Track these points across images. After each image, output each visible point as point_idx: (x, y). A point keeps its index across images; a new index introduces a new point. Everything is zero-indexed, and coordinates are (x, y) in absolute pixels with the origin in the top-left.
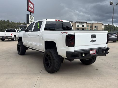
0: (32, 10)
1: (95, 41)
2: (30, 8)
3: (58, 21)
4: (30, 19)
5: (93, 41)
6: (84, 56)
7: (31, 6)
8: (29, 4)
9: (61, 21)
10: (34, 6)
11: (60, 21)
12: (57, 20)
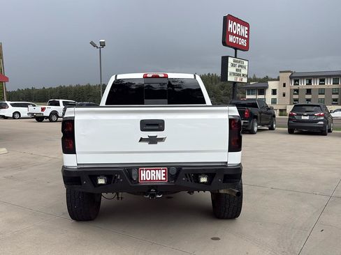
0: (243, 42)
1: (162, 140)
2: (231, 39)
3: (153, 77)
4: (231, 69)
5: (153, 140)
6: (101, 184)
7: (239, 30)
8: (230, 26)
9: (161, 76)
10: (248, 31)
11: (158, 77)
12: (148, 76)
